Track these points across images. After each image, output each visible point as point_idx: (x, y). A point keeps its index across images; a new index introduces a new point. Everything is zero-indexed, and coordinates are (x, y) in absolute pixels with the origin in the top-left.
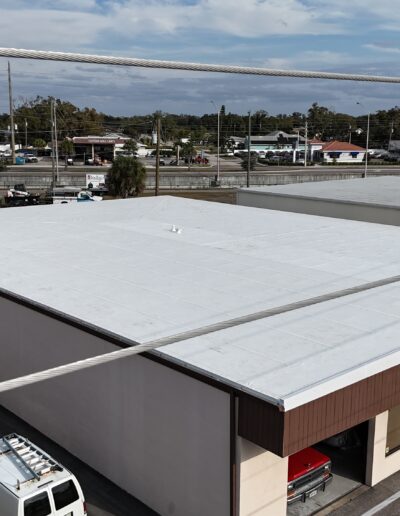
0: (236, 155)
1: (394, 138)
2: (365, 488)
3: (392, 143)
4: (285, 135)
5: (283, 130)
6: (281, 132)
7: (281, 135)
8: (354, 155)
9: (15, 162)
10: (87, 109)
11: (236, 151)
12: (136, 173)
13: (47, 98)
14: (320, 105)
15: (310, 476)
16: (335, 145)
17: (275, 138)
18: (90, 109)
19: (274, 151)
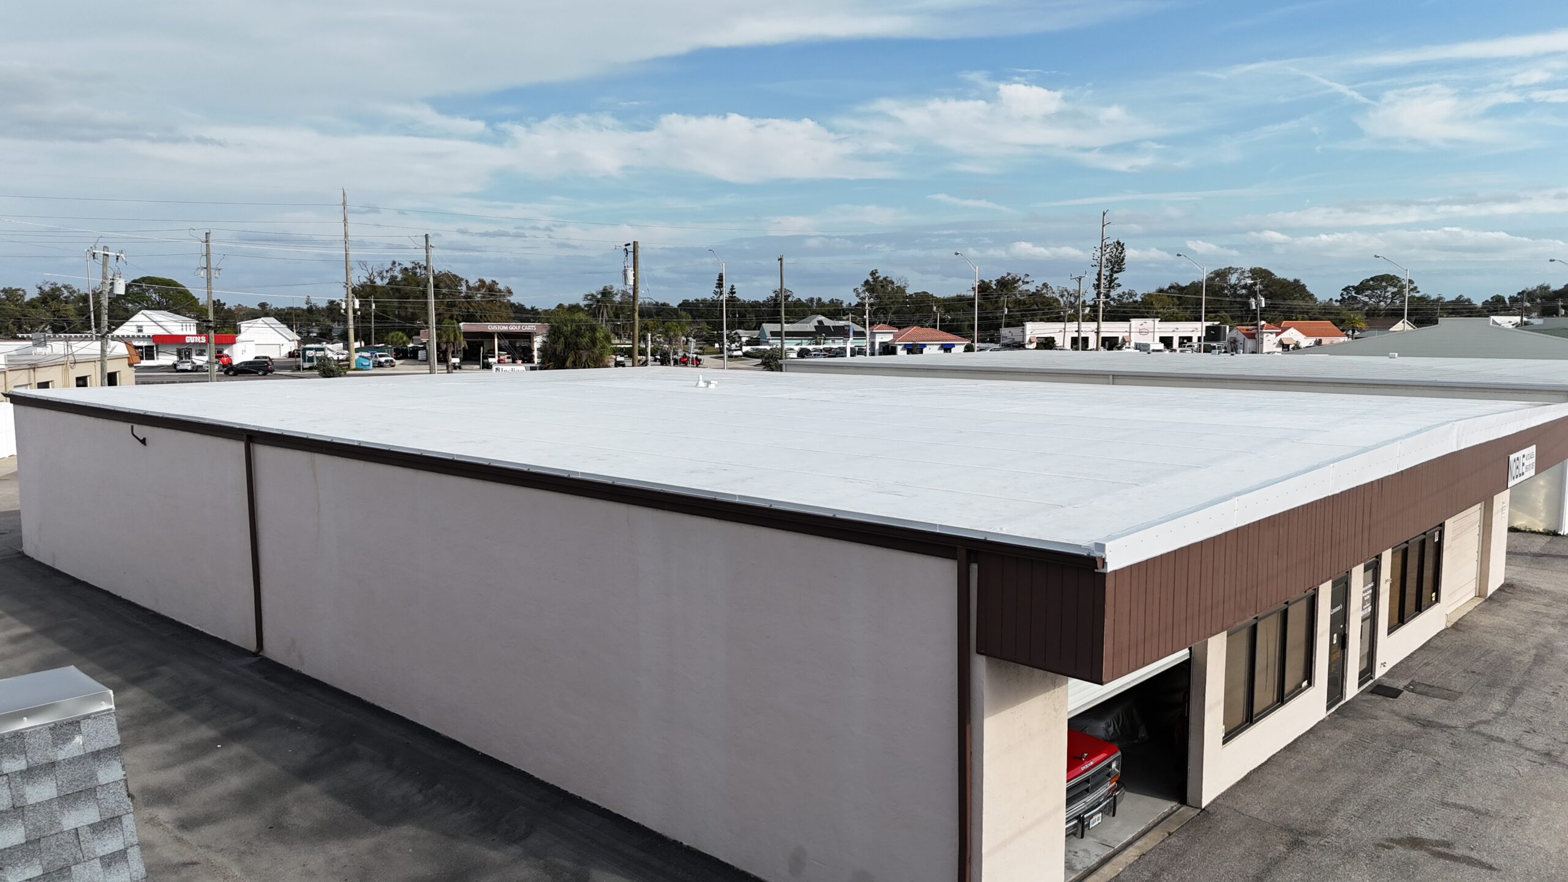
0: (746, 355)
1: (1008, 325)
2: (1188, 812)
3: (1004, 331)
4: (828, 322)
5: (823, 314)
6: (821, 318)
7: (820, 322)
8: (947, 348)
9: (353, 366)
10: (482, 282)
11: (746, 349)
12: (593, 341)
13: (409, 266)
14: (881, 275)
15: (1087, 780)
16: (913, 333)
17: (810, 326)
18: (488, 281)
19: (810, 347)
